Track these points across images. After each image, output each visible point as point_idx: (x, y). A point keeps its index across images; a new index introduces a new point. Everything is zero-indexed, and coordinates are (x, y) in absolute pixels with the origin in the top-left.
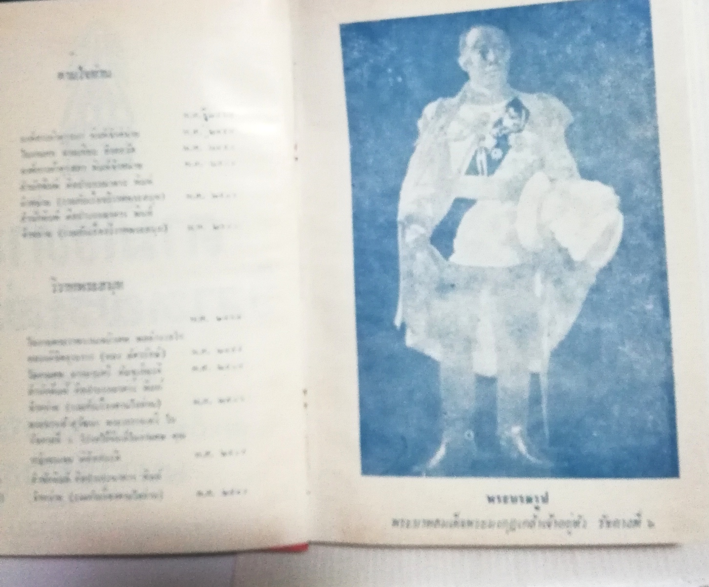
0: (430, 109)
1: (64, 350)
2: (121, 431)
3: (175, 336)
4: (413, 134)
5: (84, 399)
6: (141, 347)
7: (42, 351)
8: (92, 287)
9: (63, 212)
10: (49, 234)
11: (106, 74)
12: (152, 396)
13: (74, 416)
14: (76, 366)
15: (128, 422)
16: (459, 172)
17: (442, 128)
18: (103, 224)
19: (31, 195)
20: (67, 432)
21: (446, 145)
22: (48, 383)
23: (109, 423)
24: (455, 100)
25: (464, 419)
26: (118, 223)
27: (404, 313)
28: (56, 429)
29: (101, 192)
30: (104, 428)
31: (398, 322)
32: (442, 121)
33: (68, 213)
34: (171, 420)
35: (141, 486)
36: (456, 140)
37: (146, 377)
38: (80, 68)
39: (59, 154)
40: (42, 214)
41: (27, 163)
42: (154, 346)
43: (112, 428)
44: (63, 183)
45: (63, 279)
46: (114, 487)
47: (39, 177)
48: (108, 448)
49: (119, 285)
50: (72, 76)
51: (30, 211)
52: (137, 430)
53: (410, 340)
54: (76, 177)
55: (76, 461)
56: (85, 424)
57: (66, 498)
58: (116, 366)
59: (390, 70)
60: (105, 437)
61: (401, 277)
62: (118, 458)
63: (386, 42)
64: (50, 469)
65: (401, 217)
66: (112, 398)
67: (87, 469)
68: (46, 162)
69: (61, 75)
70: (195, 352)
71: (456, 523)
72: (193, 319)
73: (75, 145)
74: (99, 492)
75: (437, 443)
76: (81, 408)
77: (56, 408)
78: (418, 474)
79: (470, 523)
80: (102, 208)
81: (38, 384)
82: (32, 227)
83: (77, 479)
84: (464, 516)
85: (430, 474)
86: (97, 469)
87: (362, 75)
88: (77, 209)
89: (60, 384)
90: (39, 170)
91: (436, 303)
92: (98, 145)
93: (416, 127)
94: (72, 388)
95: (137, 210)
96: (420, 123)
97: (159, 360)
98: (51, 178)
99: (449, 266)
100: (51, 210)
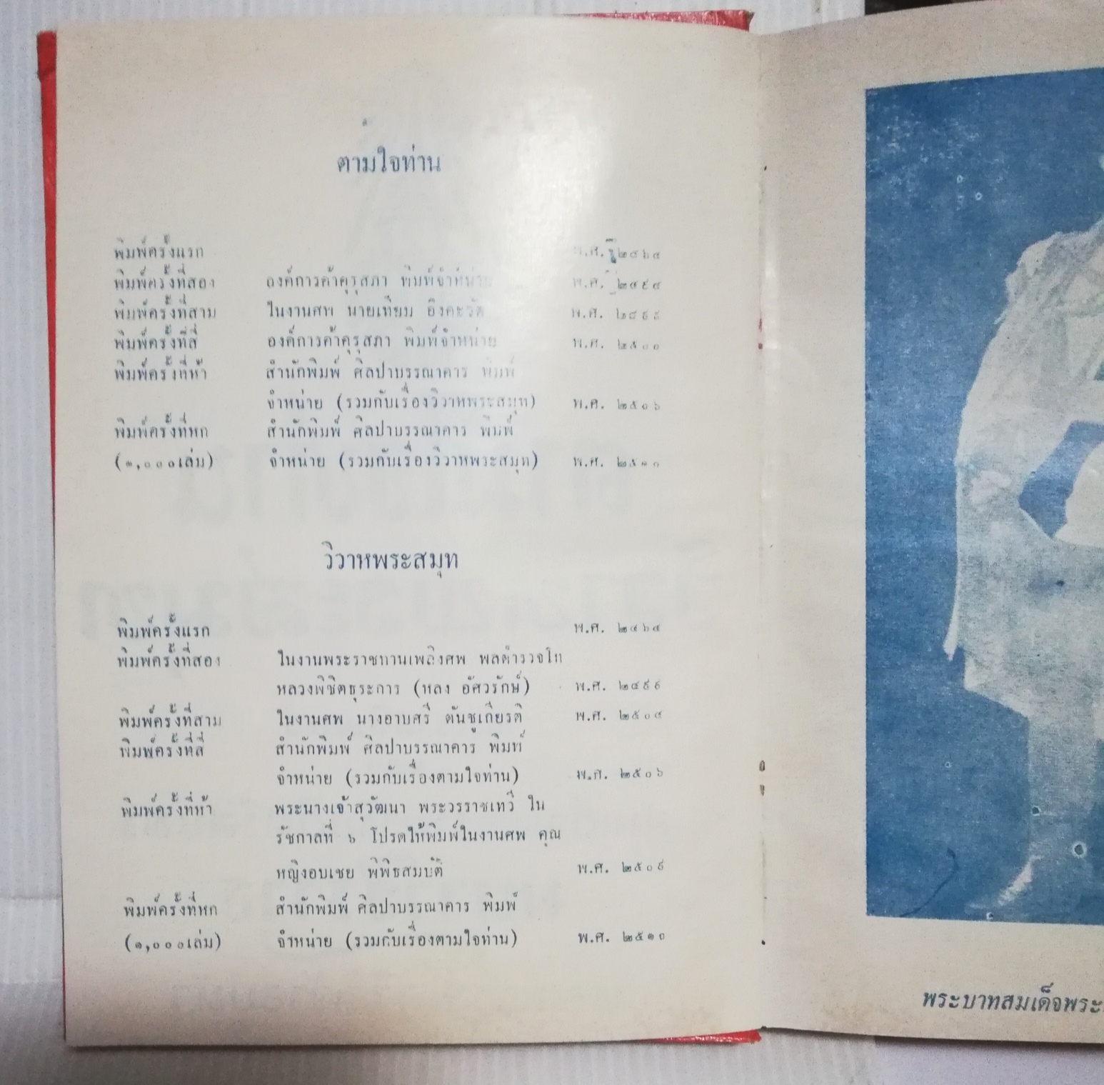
0: (1033, 255)
1: (345, 675)
2: (445, 823)
3: (548, 657)
4: (994, 300)
5: (379, 764)
6: (486, 674)
7: (305, 675)
8: (402, 561)
9: (348, 421)
10: (320, 462)
11: (430, 164)
12: (503, 762)
13: (361, 793)
14: (367, 704)
15: (457, 807)
16: (1084, 372)
17: (1055, 290)
18: (422, 446)
19: (288, 388)
20: (345, 823)
21: (1061, 321)
22: (313, 734)
23: (424, 808)
24: (1087, 237)
25: (1069, 820)
26: (450, 446)
27: (964, 628)
28: (325, 818)
29: (420, 387)
30: (414, 817)
31: (950, 647)
32: (1056, 278)
33: (358, 424)
34: (536, 805)
35: (478, 922)
36: (1082, 314)
37: (495, 727)
38: (382, 150)
39: (340, 312)
40: (307, 424)
41: (280, 328)
42: (508, 673)
43: (427, 818)
44: (347, 366)
45: (345, 546)
46: (429, 924)
47: (303, 355)
48: (419, 853)
49: (451, 560)
50: (365, 165)
51: (284, 417)
52: (475, 822)
53: (972, 680)
54: (372, 357)
55: (361, 874)
56: (381, 809)
57: (339, 942)
58: (441, 705)
59: (960, 179)
60: (415, 834)
61: (960, 565)
62: (438, 871)
63: (957, 124)
64: (312, 890)
65: (962, 456)
66: (430, 764)
67: (379, 890)
68: (313, 327)
69: (344, 163)
70: (581, 687)
71: (1043, 1004)
72: (579, 627)
73: (372, 297)
74: (402, 930)
75: (1017, 862)
76: (373, 780)
77: (327, 779)
78: (977, 916)
79: (1071, 1004)
80: (420, 417)
81: (294, 735)
82: (288, 448)
83: (361, 907)
84: (1057, 992)
85: (997, 916)
86: (399, 890)
87: (903, 188)
88: (373, 417)
89: (335, 735)
90: (301, 341)
91: (1026, 613)
92: (414, 298)
93: (1001, 288)
94: (357, 745)
95: (486, 425)
96: (1012, 281)
97: (519, 697)
98: (325, 357)
99: (1057, 548)
100: (326, 418)
